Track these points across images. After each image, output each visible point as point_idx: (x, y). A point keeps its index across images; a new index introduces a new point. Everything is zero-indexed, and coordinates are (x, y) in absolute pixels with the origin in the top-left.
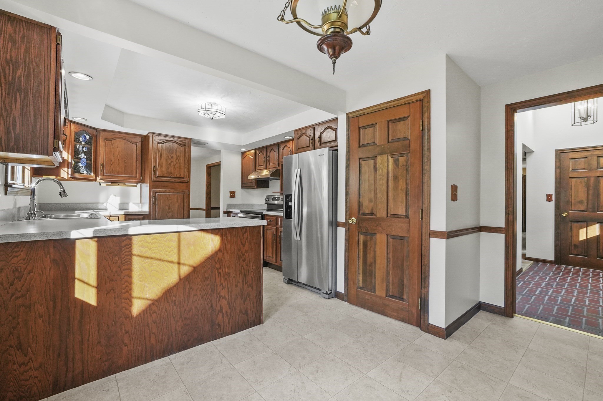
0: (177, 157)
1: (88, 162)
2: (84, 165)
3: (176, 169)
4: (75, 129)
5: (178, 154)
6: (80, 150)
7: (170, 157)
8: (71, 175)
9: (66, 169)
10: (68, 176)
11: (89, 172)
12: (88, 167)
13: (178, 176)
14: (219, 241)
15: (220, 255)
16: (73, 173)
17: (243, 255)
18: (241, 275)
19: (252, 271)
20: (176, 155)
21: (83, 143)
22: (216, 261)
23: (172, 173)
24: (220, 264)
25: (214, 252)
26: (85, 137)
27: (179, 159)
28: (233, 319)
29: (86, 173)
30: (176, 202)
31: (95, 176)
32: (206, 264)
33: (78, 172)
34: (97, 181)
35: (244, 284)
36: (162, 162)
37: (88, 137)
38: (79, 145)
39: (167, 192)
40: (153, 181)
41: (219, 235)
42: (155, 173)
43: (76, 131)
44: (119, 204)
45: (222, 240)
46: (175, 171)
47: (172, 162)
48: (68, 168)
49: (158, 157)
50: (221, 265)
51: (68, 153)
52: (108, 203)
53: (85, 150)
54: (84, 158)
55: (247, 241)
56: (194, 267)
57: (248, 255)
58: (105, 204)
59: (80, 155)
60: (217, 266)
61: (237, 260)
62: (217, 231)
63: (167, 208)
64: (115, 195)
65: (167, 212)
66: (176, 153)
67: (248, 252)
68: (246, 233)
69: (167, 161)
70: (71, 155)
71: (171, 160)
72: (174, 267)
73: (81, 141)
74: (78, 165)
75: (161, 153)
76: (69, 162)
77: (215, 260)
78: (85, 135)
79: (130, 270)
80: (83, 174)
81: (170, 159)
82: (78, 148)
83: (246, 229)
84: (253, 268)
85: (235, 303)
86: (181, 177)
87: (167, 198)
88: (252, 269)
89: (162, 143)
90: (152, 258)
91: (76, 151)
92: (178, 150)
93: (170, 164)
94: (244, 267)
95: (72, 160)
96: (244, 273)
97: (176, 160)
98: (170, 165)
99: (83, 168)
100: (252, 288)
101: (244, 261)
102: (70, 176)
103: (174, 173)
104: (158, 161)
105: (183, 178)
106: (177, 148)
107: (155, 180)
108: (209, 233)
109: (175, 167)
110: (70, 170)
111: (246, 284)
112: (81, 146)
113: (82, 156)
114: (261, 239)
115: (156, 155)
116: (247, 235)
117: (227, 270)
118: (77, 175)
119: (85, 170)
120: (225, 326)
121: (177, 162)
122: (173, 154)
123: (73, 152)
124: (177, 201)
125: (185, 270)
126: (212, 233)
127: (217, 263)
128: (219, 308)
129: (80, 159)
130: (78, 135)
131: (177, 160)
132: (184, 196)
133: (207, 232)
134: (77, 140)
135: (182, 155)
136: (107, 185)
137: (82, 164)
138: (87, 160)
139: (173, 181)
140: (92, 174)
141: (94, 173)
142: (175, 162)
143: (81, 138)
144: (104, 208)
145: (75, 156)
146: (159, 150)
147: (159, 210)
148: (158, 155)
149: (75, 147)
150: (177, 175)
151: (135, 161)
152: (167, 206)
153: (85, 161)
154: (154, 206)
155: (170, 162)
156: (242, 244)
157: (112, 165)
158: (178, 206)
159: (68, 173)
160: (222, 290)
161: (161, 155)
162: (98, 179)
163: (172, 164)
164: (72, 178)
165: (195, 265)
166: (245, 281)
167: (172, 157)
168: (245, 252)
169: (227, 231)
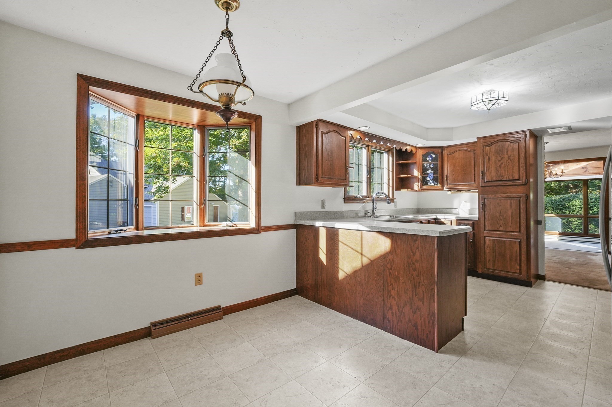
0: (509, 157)
1: (434, 175)
2: (432, 179)
3: (507, 171)
4: (422, 152)
5: (509, 153)
6: (427, 168)
7: (499, 159)
8: (421, 187)
9: (417, 183)
10: (418, 188)
11: (436, 183)
12: (435, 179)
13: (511, 178)
14: (390, 243)
15: (390, 257)
16: (422, 185)
17: (414, 264)
18: (411, 283)
19: (423, 285)
20: (508, 155)
21: (430, 161)
22: (388, 262)
23: (503, 176)
24: (391, 265)
25: (385, 252)
26: (431, 157)
27: (511, 158)
28: (401, 323)
29: (433, 184)
30: (509, 208)
31: (441, 186)
32: (380, 261)
33: (426, 184)
34: (444, 190)
35: (414, 296)
36: (490, 165)
37: (434, 156)
38: (426, 164)
39: (497, 197)
40: (481, 186)
41: (390, 238)
42: (483, 178)
43: (423, 154)
44: (469, 210)
45: (393, 243)
46: (507, 173)
47: (502, 163)
48: (418, 182)
49: (486, 161)
50: (392, 267)
51: (418, 171)
52: (460, 208)
53: (432, 166)
54: (431, 173)
55: (417, 250)
56: (371, 261)
57: (419, 265)
58: (457, 209)
59: (428, 171)
60: (388, 266)
61: (406, 267)
62: (388, 234)
63: (498, 215)
64: (466, 202)
65: (498, 219)
66: (507, 152)
67: (419, 263)
68: (417, 242)
69: (496, 164)
70: (420, 173)
71: (502, 161)
72: (359, 256)
73: (428, 160)
74: (426, 179)
75: (489, 156)
76: (419, 178)
77: (387, 260)
78: (432, 154)
79: (338, 249)
80: (431, 185)
81: (499, 161)
82: (425, 166)
83: (417, 237)
84: (425, 282)
85: (404, 310)
86: (515, 179)
87: (498, 204)
88: (423, 282)
89: (491, 145)
90: (348, 246)
91: (424, 169)
92: (510, 148)
93: (500, 166)
94: (414, 276)
95: (420, 176)
96: (414, 283)
97: (507, 161)
98: (500, 168)
99: (431, 181)
100: (423, 303)
101: (415, 270)
102: (419, 188)
103: (506, 175)
104: (486, 166)
105: (519, 180)
106: (508, 147)
107: (483, 185)
108: (382, 235)
109: (507, 169)
110: (419, 183)
111: (416, 295)
112: (428, 164)
113: (430, 172)
114: (435, 252)
115: (484, 159)
116: (418, 245)
117: (396, 274)
118: (425, 187)
119: (432, 182)
120: (394, 325)
121: (509, 162)
122: (503, 154)
123: (422, 170)
124: (511, 207)
125: (366, 261)
126: (384, 235)
127: (388, 264)
128: (390, 306)
129: (428, 174)
130: (425, 156)
131: (509, 160)
132: (519, 201)
133: (380, 234)
134: (424, 160)
135: (516, 153)
136: (453, 193)
137: (429, 178)
138: (433, 174)
139: (505, 184)
140: (439, 185)
141: (440, 184)
142: (506, 163)
143: (428, 158)
144: (457, 213)
145: (423, 173)
146: (487, 153)
147: (488, 217)
148: (486, 159)
149: (423, 165)
150: (509, 178)
151: (473, 168)
152: (498, 212)
153: (432, 175)
154: (483, 212)
155: (500, 164)
156: (413, 252)
157: (454, 175)
158: (512, 214)
159: (418, 186)
160: (392, 290)
161: (489, 159)
162: (445, 189)
163: (503, 166)
164: (422, 189)
165: (372, 259)
166: (415, 293)
167: (502, 158)
168: (415, 262)
169: (397, 236)
